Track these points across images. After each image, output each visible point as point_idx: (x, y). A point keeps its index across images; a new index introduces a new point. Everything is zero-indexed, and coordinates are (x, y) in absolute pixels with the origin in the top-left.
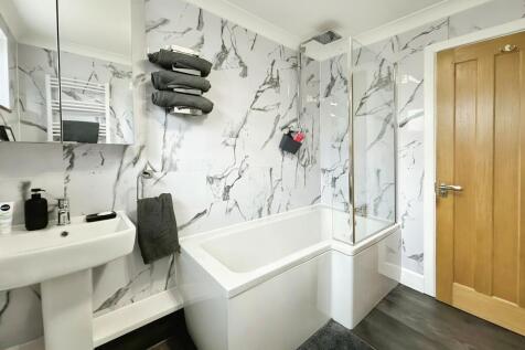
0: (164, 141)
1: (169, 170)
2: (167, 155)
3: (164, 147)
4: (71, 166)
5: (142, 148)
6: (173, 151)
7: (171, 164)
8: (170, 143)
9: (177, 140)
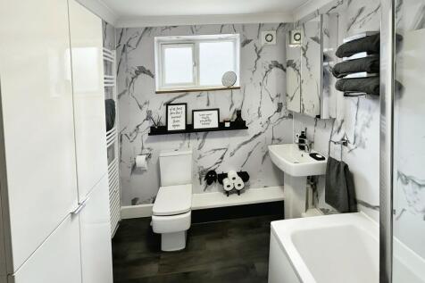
0: (356, 118)
1: (359, 145)
2: (358, 131)
3: (356, 124)
4: (316, 125)
5: (343, 121)
6: (363, 129)
7: (361, 141)
8: (360, 123)
9: (367, 121)
